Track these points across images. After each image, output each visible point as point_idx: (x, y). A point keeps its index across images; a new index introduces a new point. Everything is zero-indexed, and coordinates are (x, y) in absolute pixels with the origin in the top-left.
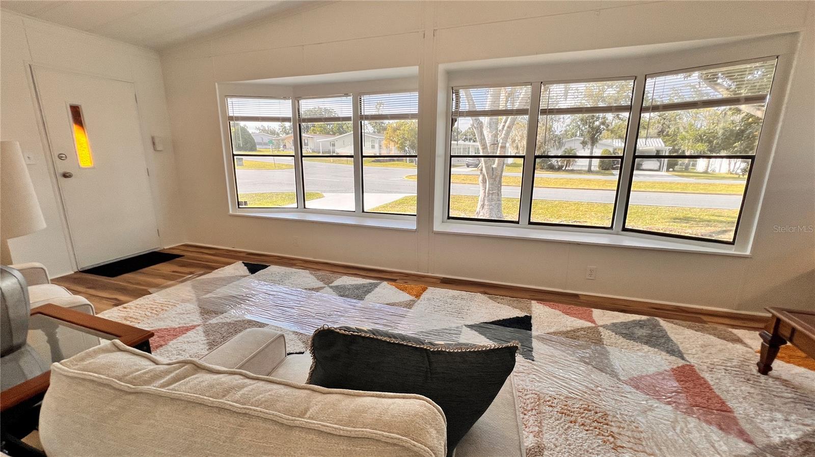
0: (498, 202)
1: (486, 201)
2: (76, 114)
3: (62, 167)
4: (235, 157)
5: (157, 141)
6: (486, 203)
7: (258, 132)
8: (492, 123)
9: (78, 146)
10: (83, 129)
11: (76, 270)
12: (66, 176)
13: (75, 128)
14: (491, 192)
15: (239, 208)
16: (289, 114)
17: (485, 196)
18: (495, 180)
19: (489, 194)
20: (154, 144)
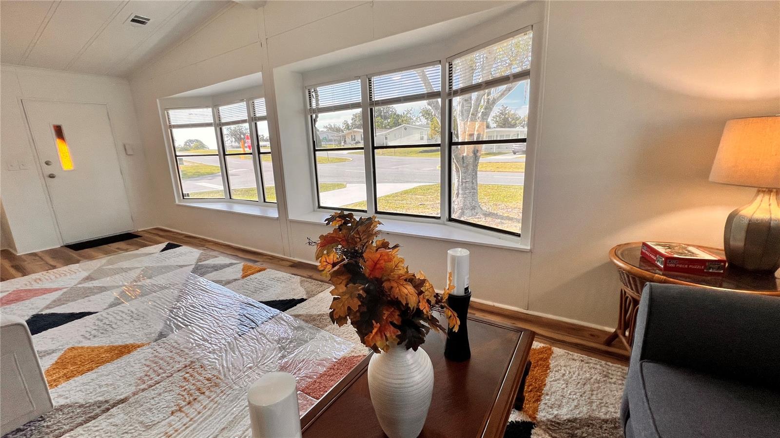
0: (473, 191)
1: (460, 190)
2: (59, 132)
3: (49, 170)
4: (178, 158)
5: (127, 147)
6: (460, 192)
7: (325, 130)
8: (464, 111)
9: (61, 155)
10: (65, 142)
11: (63, 245)
12: (52, 176)
13: (58, 142)
14: (464, 181)
15: (183, 198)
16: (211, 120)
17: (459, 184)
18: (467, 168)
19: (462, 182)
20: (125, 150)
